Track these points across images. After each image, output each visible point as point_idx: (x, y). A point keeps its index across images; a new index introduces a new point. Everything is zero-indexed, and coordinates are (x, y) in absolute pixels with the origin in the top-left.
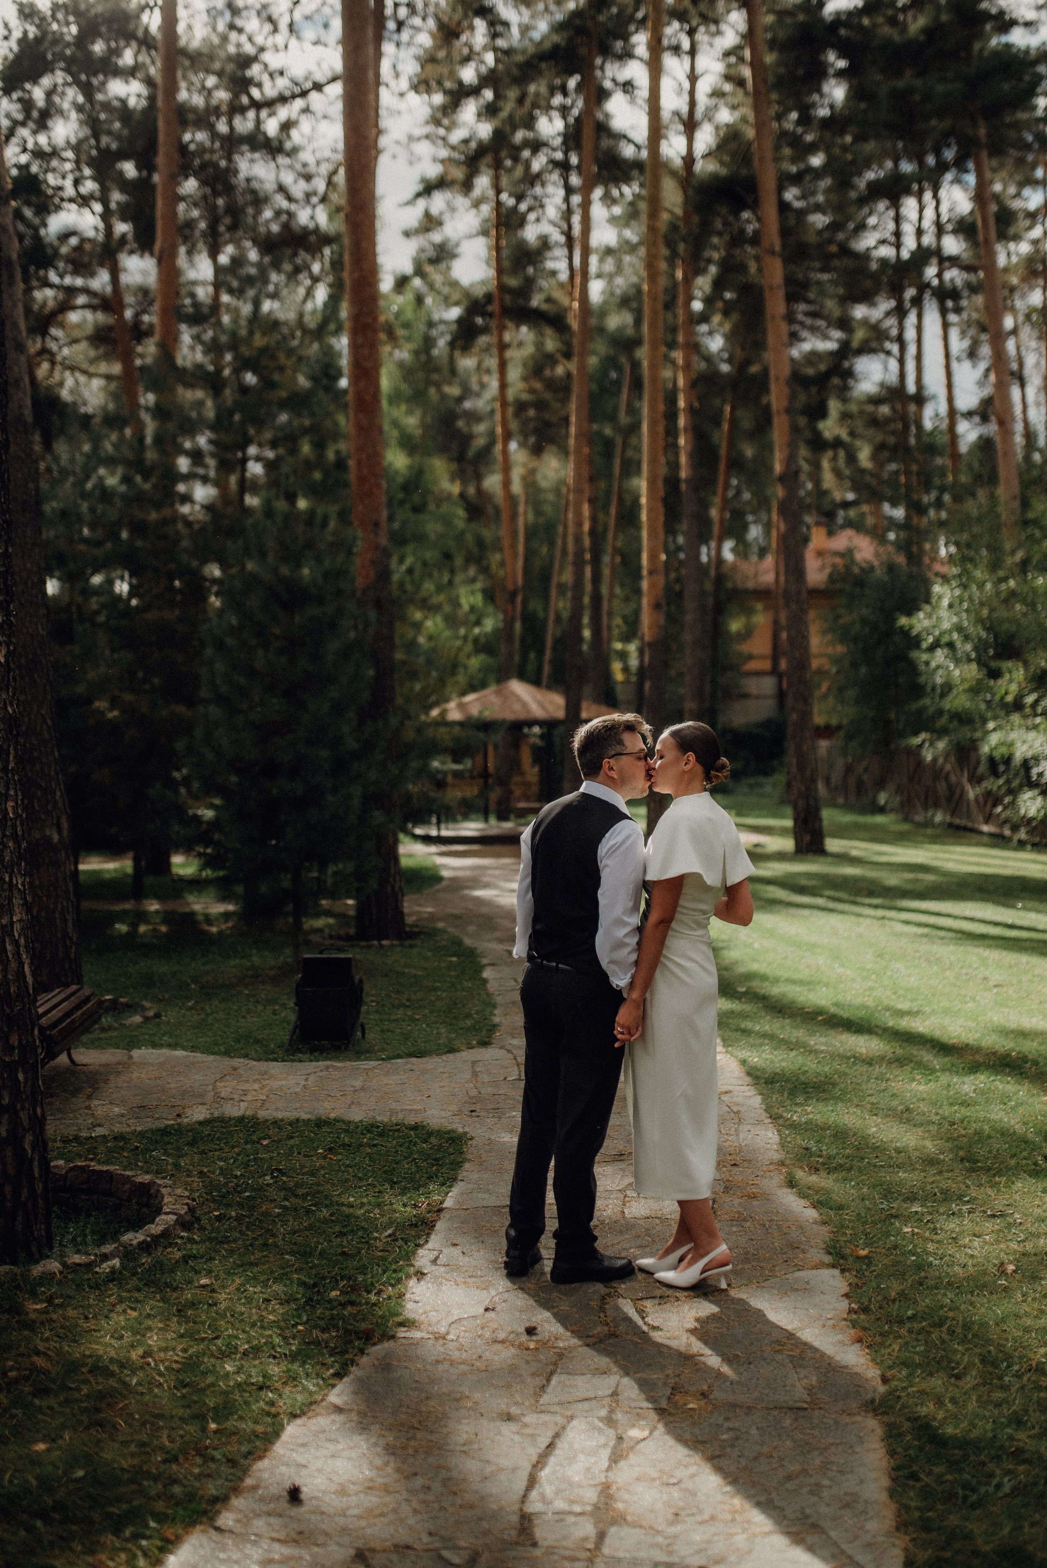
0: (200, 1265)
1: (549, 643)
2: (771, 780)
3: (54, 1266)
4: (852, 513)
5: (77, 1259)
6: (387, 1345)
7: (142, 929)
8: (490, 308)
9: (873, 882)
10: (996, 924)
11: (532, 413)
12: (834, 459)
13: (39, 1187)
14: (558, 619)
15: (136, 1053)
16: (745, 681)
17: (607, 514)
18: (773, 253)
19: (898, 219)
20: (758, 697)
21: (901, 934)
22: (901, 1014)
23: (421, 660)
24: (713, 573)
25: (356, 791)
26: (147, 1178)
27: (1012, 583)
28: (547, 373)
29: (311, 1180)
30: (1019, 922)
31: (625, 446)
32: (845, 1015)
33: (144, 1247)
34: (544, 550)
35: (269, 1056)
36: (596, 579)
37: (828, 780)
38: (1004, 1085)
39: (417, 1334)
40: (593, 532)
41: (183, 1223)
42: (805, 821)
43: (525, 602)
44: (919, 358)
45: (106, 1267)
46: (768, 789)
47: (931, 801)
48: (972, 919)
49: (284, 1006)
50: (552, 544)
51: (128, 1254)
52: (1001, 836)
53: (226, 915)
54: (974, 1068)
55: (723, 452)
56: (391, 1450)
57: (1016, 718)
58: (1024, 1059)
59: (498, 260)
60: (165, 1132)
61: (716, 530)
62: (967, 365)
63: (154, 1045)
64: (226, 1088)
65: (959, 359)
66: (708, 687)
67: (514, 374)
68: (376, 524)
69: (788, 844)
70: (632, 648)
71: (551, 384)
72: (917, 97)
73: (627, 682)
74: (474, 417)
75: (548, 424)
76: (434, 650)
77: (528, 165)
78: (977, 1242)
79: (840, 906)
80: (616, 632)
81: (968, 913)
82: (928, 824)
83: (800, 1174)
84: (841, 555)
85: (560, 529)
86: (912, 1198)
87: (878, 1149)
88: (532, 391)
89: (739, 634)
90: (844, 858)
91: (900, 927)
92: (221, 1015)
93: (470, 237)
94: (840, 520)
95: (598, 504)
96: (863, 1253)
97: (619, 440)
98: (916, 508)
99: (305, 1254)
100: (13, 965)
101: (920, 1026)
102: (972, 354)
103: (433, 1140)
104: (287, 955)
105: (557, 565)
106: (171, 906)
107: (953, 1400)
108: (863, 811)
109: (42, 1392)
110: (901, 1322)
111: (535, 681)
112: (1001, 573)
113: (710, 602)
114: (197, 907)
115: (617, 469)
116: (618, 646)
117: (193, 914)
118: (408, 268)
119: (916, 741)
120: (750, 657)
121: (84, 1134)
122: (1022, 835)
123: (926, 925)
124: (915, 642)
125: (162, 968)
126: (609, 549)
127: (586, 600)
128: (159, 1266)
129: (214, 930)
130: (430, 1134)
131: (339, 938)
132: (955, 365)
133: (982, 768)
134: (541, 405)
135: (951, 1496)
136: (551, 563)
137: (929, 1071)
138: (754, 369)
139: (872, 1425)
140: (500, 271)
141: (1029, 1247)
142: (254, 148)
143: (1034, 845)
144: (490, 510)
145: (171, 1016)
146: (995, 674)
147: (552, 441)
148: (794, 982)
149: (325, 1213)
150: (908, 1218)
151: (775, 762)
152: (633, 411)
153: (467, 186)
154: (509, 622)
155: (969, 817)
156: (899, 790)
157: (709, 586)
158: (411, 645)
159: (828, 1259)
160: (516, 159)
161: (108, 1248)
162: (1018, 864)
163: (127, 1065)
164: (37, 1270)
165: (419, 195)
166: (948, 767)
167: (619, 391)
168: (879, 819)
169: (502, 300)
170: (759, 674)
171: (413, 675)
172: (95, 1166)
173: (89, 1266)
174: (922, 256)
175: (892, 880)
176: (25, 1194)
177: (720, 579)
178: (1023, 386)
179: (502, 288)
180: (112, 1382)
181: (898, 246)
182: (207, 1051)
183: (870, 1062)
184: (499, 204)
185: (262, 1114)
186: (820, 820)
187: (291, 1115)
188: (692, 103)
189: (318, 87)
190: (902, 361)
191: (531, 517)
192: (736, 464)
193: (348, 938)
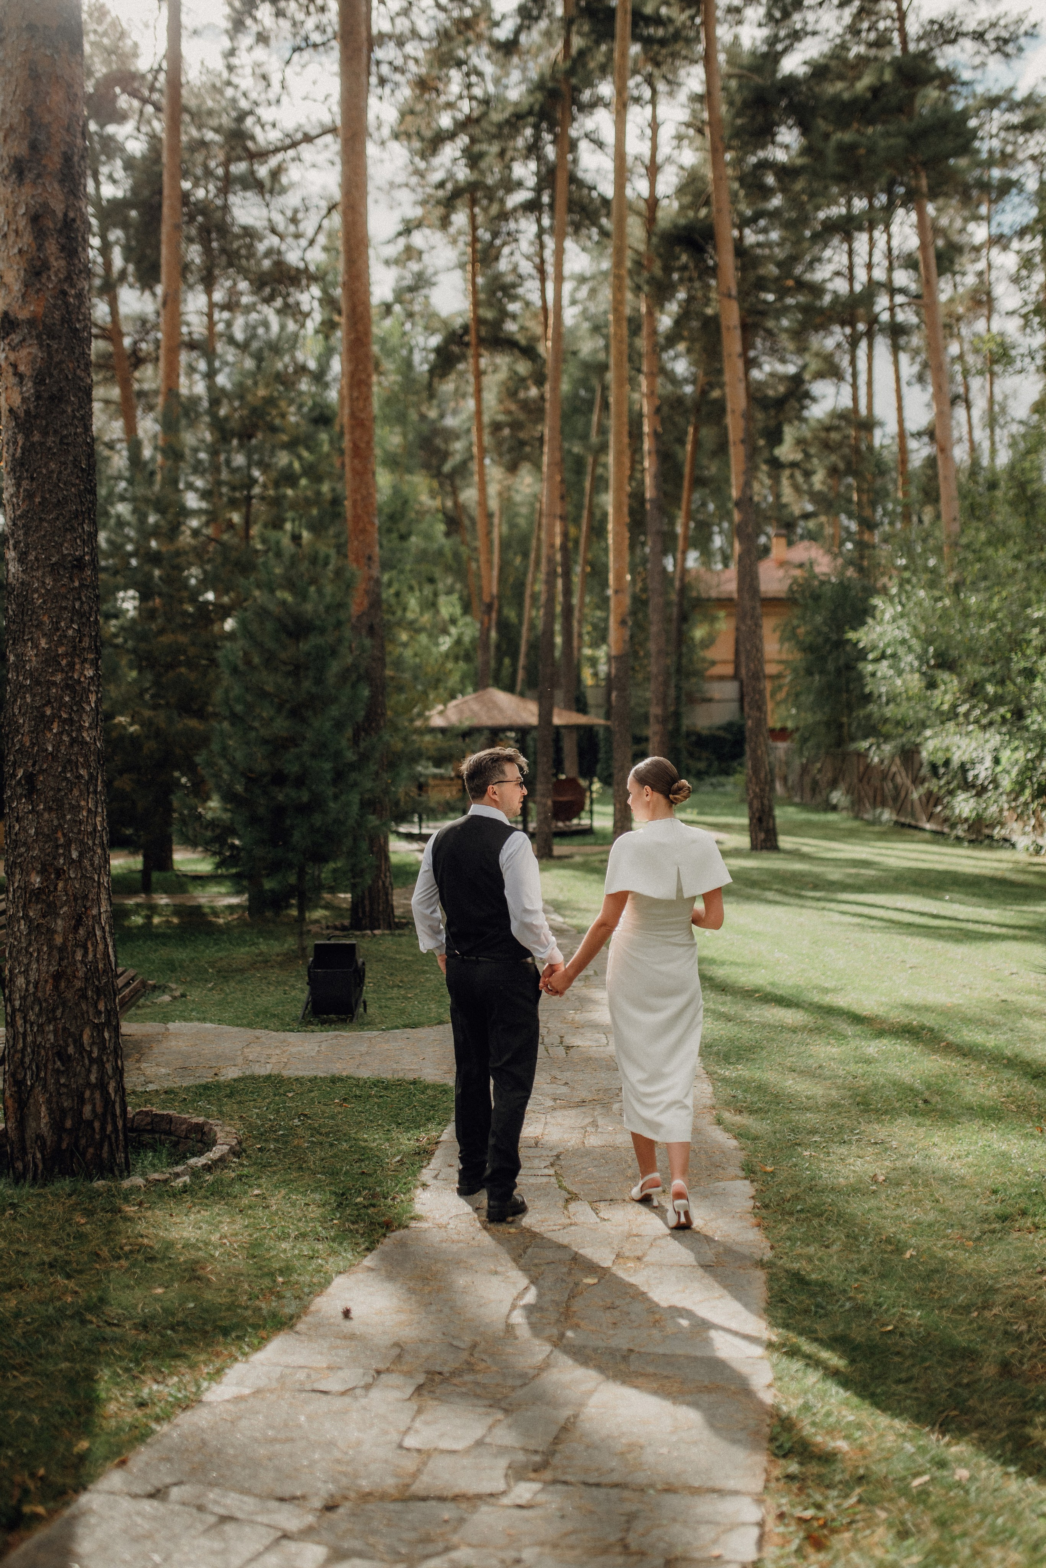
0: (252, 1181)
1: (523, 649)
2: (731, 779)
3: (139, 1181)
4: (811, 524)
5: (156, 1176)
6: (402, 1232)
7: (156, 920)
8: (466, 339)
9: (817, 876)
10: (922, 914)
11: (506, 432)
12: (792, 476)
13: (120, 1124)
14: (532, 627)
15: (171, 1026)
16: (707, 686)
17: (579, 526)
18: (729, 296)
19: (851, 253)
20: (719, 701)
21: (840, 924)
22: (826, 991)
23: (407, 676)
24: (677, 584)
25: (355, 798)
26: (201, 1120)
27: (947, 602)
28: (522, 395)
29: (331, 1122)
30: (943, 913)
31: (596, 463)
32: (779, 992)
33: (208, 1168)
34: (518, 560)
35: (285, 1027)
36: (568, 592)
37: (785, 779)
38: (902, 1047)
39: (424, 1225)
40: (564, 548)
41: (235, 1152)
42: (760, 820)
43: (500, 612)
44: (870, 383)
45: (179, 1183)
46: (729, 788)
47: (880, 801)
48: (902, 910)
49: (293, 987)
50: (526, 555)
51: (195, 1173)
52: (942, 833)
53: (231, 908)
54: (880, 1033)
55: (687, 470)
56: (411, 1291)
57: (951, 726)
58: (923, 1027)
59: (475, 292)
60: (206, 1087)
61: (681, 543)
62: (917, 388)
63: (185, 1020)
64: (252, 1053)
65: (909, 384)
66: (672, 692)
67: (490, 398)
68: (370, 558)
69: (743, 841)
70: (601, 653)
71: (525, 405)
72: (862, 151)
73: (597, 686)
74: (451, 435)
75: (522, 443)
76: (419, 667)
77: (502, 201)
78: (859, 1162)
79: (786, 899)
80: (586, 638)
81: (899, 905)
82: (876, 822)
83: (727, 1116)
84: (801, 566)
85: (534, 543)
86: (814, 1132)
87: (791, 1097)
88: (508, 412)
89: (702, 641)
90: (797, 855)
91: (837, 917)
92: (239, 995)
93: (449, 270)
94: (799, 531)
95: (569, 519)
96: (769, 1169)
97: (590, 460)
98: (868, 525)
99: (333, 1173)
100: (101, 947)
101: (841, 1001)
102: (920, 378)
103: (430, 1092)
104: (291, 943)
105: (530, 576)
106: (179, 900)
107: (821, 1259)
108: (816, 809)
109: (152, 1259)
110: (791, 1214)
111: (510, 688)
112: (937, 593)
113: (675, 610)
114: (203, 901)
115: (587, 485)
116: (587, 652)
117: (199, 907)
118: (389, 297)
119: (865, 744)
120: (713, 663)
121: (140, 1089)
122: (960, 831)
123: (860, 915)
124: (862, 655)
125: (181, 954)
126: (580, 560)
127: (558, 609)
128: (219, 1182)
129: (221, 921)
130: (427, 1087)
131: (336, 928)
132: (905, 389)
133: (925, 771)
134: (516, 426)
135: (806, 1311)
136: (525, 574)
137: (841, 1037)
138: (715, 394)
139: (760, 1275)
140: (476, 304)
141: (898, 1164)
142: (245, 188)
143: (971, 841)
144: (466, 522)
145: (195, 995)
146: (932, 685)
147: (527, 458)
148: (737, 964)
149: (345, 1146)
150: (807, 1146)
151: (735, 764)
152: (603, 431)
153: (445, 223)
154: (485, 632)
155: (913, 815)
156: (849, 791)
157: (674, 597)
158: (398, 664)
159: (742, 1174)
160: (491, 199)
161: (179, 1169)
162: (954, 860)
163: (166, 1035)
164: (126, 1184)
165: (400, 234)
166: (894, 769)
167: (591, 411)
168: (832, 817)
169: (477, 331)
170: (721, 678)
171: (400, 689)
172: (156, 1110)
173: (166, 1181)
174: (873, 287)
175: (835, 874)
176: (109, 1128)
177: (684, 589)
178: (969, 407)
179: (479, 321)
180: (201, 1254)
181: (851, 279)
182: (232, 1023)
183: (794, 1030)
184: (475, 240)
185: (286, 1073)
186: (773, 818)
187: (309, 1073)
188: (654, 148)
189: (308, 139)
190: (854, 386)
191: (505, 529)
192: (699, 482)
193: (344, 928)
